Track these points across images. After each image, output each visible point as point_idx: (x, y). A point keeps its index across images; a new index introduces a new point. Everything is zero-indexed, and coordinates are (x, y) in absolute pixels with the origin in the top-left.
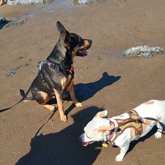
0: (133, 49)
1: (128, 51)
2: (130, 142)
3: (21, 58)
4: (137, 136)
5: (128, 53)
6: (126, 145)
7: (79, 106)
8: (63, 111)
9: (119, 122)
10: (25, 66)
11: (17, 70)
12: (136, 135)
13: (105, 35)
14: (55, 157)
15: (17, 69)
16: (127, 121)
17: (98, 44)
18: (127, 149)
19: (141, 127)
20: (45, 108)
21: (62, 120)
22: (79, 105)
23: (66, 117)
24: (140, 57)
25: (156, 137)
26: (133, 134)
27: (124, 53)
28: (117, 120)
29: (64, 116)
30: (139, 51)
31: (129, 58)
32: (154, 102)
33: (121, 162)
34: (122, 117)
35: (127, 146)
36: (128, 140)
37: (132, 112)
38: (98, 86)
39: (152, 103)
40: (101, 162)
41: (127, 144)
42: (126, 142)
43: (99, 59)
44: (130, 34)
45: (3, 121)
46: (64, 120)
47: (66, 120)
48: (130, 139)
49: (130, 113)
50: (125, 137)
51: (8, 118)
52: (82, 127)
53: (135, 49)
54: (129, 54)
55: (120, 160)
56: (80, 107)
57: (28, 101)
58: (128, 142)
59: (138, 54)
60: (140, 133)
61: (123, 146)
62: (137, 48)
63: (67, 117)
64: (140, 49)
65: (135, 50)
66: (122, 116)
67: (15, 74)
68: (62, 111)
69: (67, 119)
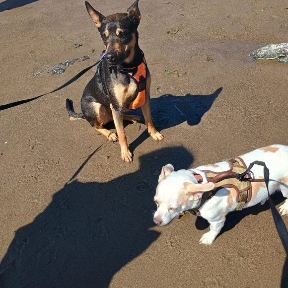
0: (274, 47)
1: (263, 51)
2: (226, 214)
3: (80, 46)
4: (240, 204)
5: (263, 54)
6: (218, 218)
7: (156, 139)
8: (127, 144)
9: (210, 175)
10: (83, 60)
11: (69, 65)
12: (238, 201)
13: (228, 17)
14: (101, 219)
15: (70, 63)
16: (223, 175)
17: (211, 33)
18: (222, 226)
19: (249, 188)
20: (100, 134)
21: (123, 159)
22: (156, 136)
23: (130, 154)
24: (283, 62)
25: (281, 212)
26: (232, 201)
27: (257, 53)
28: (207, 172)
29: (127, 153)
30: (283, 52)
31: (263, 63)
32: (279, 150)
33: (208, 245)
34: (217, 168)
35: (220, 219)
36: (222, 209)
37: (236, 161)
38: (196, 107)
39: (275, 150)
40: (174, 241)
41: (221, 217)
42: (219, 213)
43: (208, 59)
44: (273, 19)
45: (31, 148)
46: (126, 158)
47: (131, 160)
48: (227, 208)
49: (233, 162)
50: (218, 203)
51: (40, 144)
52: (154, 174)
53: (276, 48)
54: (265, 56)
55: (208, 242)
56: (158, 140)
57: (76, 119)
58: (223, 213)
59: (281, 57)
60: (245, 198)
61: (214, 218)
62: (281, 46)
63: (133, 155)
64: (285, 49)
65: (276, 50)
66: (217, 166)
67: (64, 71)
68: (125, 143)
69: (132, 158)
